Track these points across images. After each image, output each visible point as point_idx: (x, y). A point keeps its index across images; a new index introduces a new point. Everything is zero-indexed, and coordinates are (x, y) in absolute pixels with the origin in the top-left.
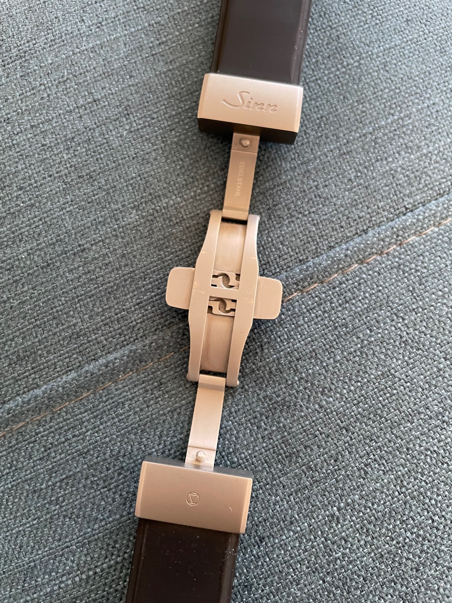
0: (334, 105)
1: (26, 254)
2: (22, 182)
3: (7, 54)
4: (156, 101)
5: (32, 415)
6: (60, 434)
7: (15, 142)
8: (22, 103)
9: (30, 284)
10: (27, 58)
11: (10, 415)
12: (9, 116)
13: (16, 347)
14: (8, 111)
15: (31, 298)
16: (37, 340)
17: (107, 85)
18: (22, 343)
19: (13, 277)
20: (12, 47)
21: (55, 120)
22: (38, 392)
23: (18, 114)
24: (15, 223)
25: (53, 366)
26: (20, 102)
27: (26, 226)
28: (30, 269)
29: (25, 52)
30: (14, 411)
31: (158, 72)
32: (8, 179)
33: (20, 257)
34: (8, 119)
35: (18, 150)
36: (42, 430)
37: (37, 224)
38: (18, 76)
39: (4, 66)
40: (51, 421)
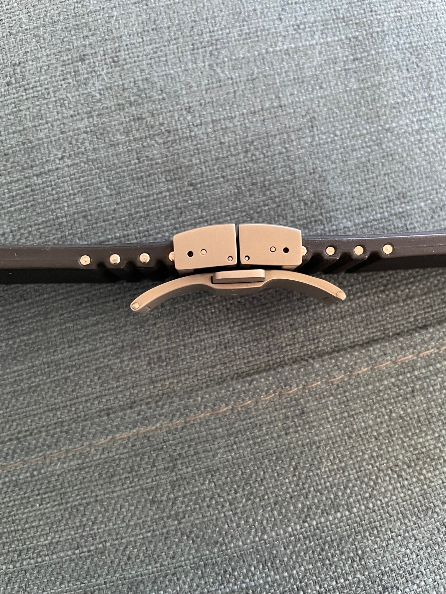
2: (194, 177)
3: (197, 38)
4: (343, 117)
5: (164, 421)
6: (190, 446)
8: (206, 93)
11: (141, 417)
13: (159, 346)
14: (190, 100)
16: (182, 343)
17: (296, 92)
18: (166, 344)
21: (237, 119)
23: (201, 105)
25: (194, 373)
32: (179, 172)
34: (190, 107)
36: (171, 438)
38: (206, 64)
40: (182, 431)
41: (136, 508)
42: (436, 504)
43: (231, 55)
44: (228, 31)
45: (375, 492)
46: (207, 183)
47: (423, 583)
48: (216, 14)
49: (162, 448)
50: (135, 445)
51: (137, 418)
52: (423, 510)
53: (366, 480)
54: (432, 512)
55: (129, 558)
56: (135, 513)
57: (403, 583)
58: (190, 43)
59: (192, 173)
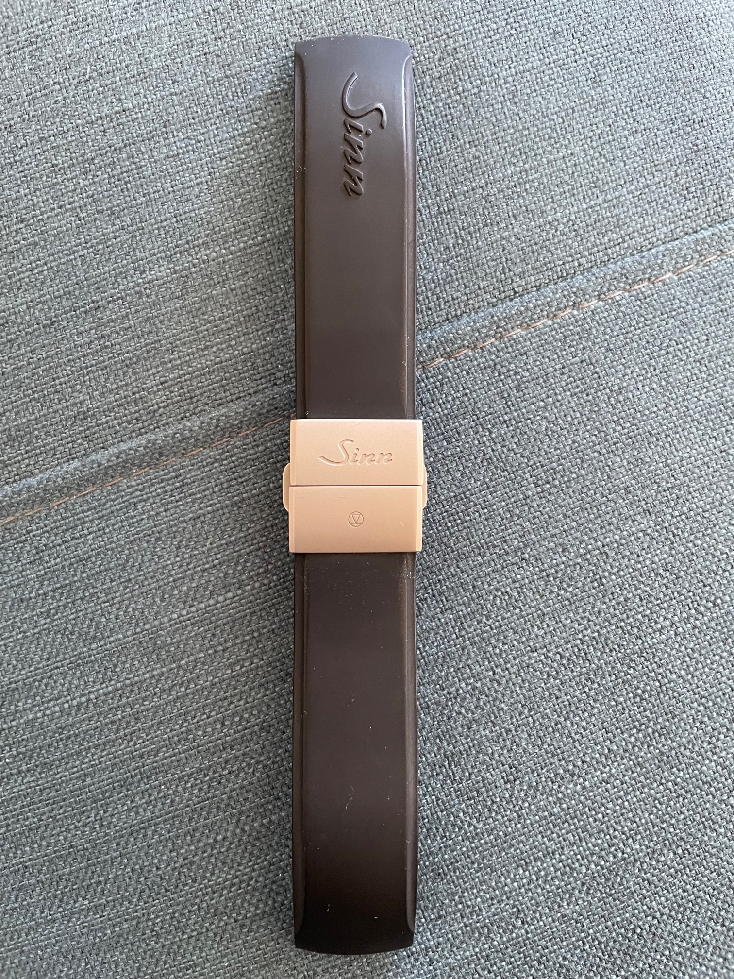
0: (438, 145)
1: (24, 307)
2: (24, 212)
3: (13, 37)
4: (205, 117)
5: (23, 510)
6: (56, 534)
7: (17, 158)
8: (29, 106)
9: (28, 346)
10: (40, 45)
12: (12, 122)
13: (6, 424)
14: (10, 116)
15: (29, 364)
16: (33, 417)
17: (142, 91)
18: (15, 420)
19: (8, 335)
20: (20, 28)
21: (71, 133)
22: (33, 481)
23: (24, 120)
24: (13, 265)
25: (52, 452)
26: (26, 104)
27: (26, 271)
28: (29, 327)
29: (37, 37)
31: (210, 78)
32: (6, 207)
33: (17, 310)
34: (11, 126)
35: (21, 169)
36: (34, 528)
37: (40, 269)
38: (26, 69)
39: (9, 53)
40: (46, 519)
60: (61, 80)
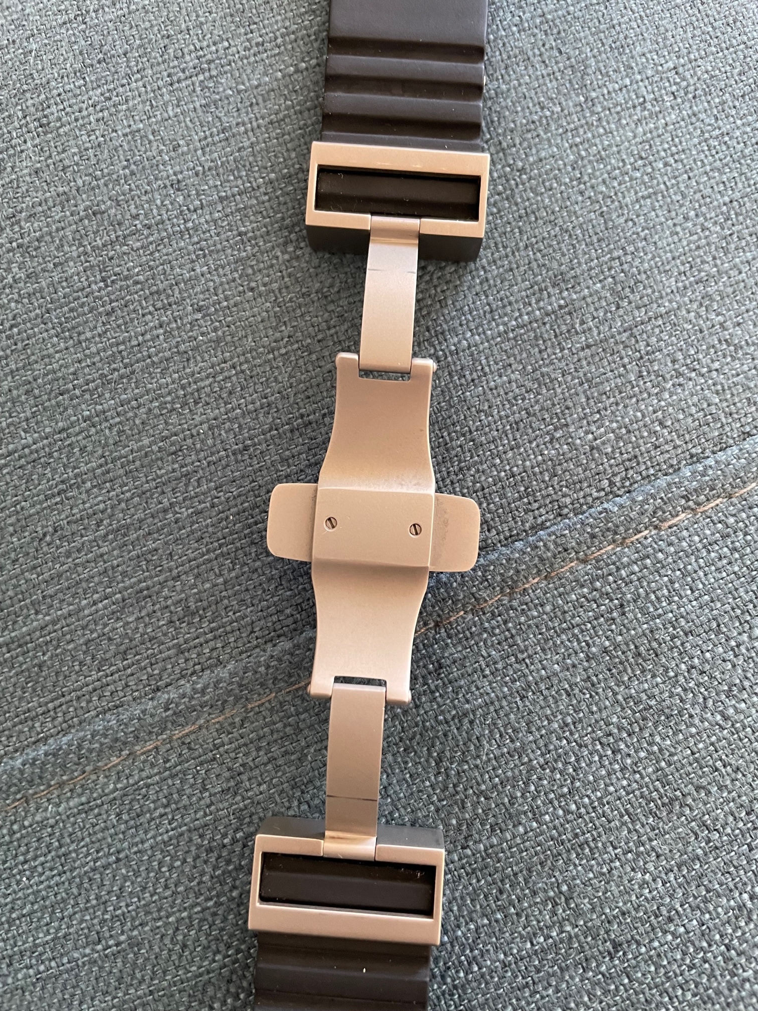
1: (205, 426)
2: (201, 296)
3: (176, 63)
5: (209, 714)
6: (259, 749)
7: (190, 225)
8: (204, 154)
9: (211, 481)
10: (214, 73)
11: (170, 712)
12: (180, 177)
13: (183, 591)
14: (177, 168)
15: (213, 506)
16: (221, 580)
18: (195, 586)
19: (182, 467)
20: (186, 50)
22: (223, 673)
23: (197, 174)
24: (188, 370)
25: (249, 628)
26: (200, 152)
27: (207, 378)
28: (212, 454)
29: (209, 62)
30: (177, 705)
32: (177, 292)
33: (194, 432)
34: (179, 181)
35: (196, 239)
36: (226, 740)
37: (226, 374)
38: (198, 104)
39: (171, 85)
40: (242, 726)
41: (184, 861)
42: (686, 790)
43: (237, 83)
44: (226, 44)
45: (578, 784)
46: (225, 304)
47: (682, 930)
48: (203, 19)
49: (215, 759)
50: (168, 761)
51: (164, 715)
52: (664, 805)
53: (560, 765)
54: (681, 806)
55: (184, 946)
56: (183, 871)
57: (647, 933)
58: (165, 74)
59: (198, 289)
60: (246, 119)
